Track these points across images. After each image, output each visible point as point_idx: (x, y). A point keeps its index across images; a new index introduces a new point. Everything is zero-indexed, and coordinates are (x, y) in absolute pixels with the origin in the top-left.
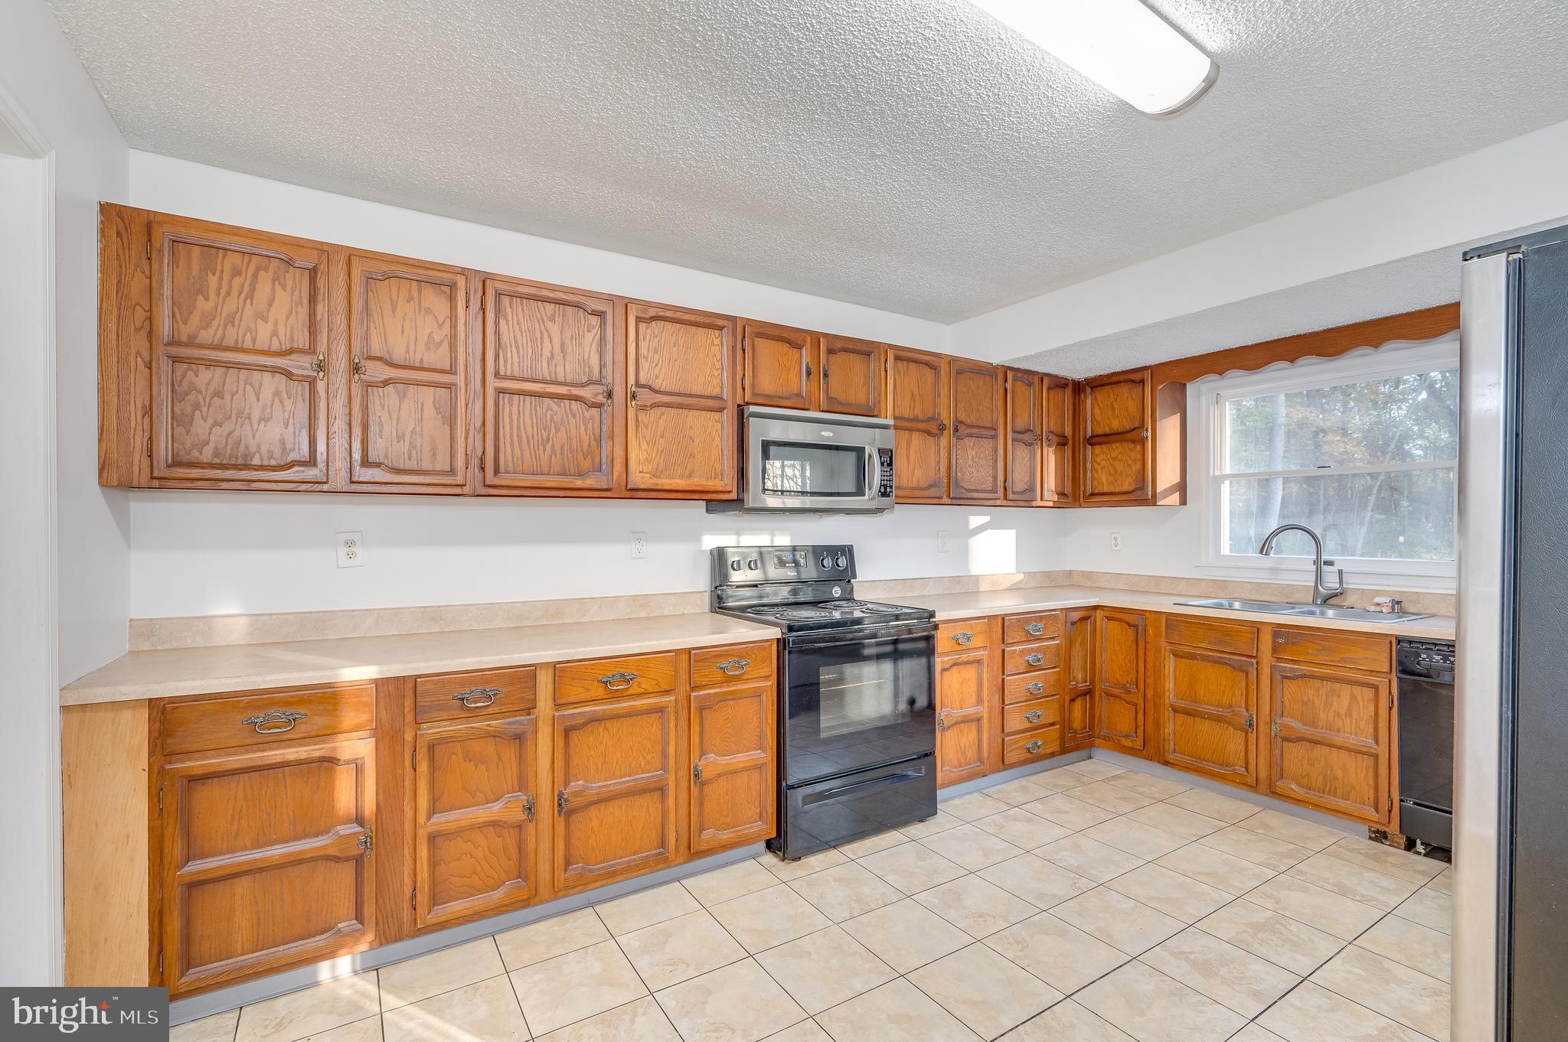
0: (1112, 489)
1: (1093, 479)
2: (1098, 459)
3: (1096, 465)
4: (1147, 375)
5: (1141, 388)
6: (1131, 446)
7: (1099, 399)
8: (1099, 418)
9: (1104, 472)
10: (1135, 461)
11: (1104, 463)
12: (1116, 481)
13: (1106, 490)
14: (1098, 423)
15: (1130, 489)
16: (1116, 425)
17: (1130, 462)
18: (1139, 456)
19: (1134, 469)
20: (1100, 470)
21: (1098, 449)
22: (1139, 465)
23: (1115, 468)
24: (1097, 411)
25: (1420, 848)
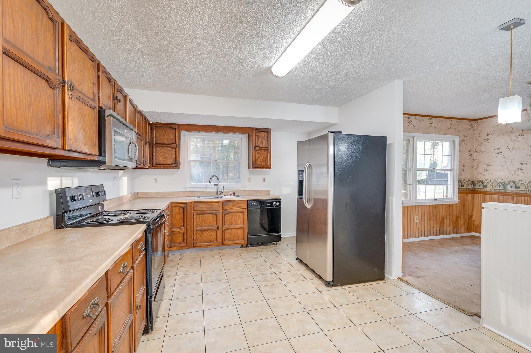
0: (164, 163)
1: (156, 159)
2: (159, 152)
3: (158, 154)
4: (176, 127)
5: (175, 131)
6: (171, 149)
7: (159, 131)
8: (159, 138)
9: (161, 157)
10: (173, 154)
11: (161, 154)
12: (166, 160)
13: (162, 163)
14: (159, 139)
15: (171, 163)
16: (165, 141)
17: (171, 154)
18: (174, 153)
19: (172, 157)
20: (159, 156)
21: (158, 149)
22: (174, 156)
23: (165, 156)
24: (158, 135)
25: (249, 246)
